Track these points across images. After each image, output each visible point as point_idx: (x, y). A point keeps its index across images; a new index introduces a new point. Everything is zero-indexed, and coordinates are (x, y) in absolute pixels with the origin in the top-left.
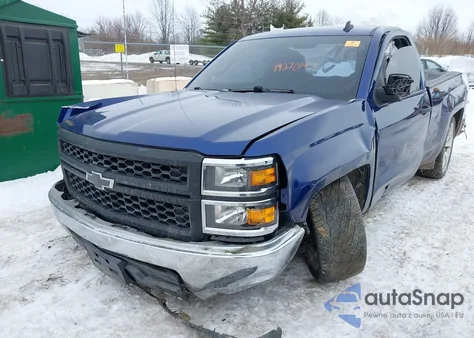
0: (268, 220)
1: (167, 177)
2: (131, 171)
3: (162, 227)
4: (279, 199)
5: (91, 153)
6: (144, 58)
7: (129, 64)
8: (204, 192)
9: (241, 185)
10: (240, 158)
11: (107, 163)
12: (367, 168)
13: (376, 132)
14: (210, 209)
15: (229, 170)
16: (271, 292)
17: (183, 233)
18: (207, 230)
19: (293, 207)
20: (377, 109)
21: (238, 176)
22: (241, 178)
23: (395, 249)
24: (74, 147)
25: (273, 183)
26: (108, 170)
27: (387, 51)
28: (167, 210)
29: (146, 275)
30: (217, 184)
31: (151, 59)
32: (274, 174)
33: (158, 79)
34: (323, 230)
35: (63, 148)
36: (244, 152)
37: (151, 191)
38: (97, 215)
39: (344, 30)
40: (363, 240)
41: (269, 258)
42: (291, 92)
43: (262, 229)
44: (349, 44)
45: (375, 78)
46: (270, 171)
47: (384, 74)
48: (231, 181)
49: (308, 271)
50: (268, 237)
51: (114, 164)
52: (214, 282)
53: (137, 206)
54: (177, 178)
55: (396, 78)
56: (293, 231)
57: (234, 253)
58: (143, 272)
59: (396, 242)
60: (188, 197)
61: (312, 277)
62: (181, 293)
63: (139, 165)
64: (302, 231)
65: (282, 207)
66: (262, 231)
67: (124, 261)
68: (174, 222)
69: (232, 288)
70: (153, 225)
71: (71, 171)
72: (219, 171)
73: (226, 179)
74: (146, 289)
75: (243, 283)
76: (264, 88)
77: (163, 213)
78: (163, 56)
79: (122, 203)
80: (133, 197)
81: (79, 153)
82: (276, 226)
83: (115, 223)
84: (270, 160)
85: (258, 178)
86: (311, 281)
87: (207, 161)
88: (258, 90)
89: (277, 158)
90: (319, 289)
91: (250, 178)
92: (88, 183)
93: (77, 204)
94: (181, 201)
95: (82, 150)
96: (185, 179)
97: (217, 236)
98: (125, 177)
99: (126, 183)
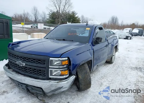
0: (66, 74)
1: (40, 63)
2: (30, 61)
3: (38, 76)
4: (69, 68)
5: (18, 56)
6: (29, 26)
7: (25, 28)
8: (50, 67)
9: (60, 65)
10: (59, 58)
11: (23, 59)
12: (91, 61)
13: (93, 51)
14: (51, 71)
15: (57, 61)
16: (67, 94)
17: (44, 78)
18: (50, 77)
19: (72, 70)
20: (94, 46)
21: (59, 62)
22: (59, 63)
23: (100, 82)
24: (13, 54)
25: (67, 64)
26: (23, 61)
27: (97, 31)
28: (40, 71)
29: (33, 89)
30: (53, 64)
31: (31, 26)
32: (68, 62)
33: (34, 33)
34: (80, 76)
35: (9, 54)
36: (60, 56)
37: (35, 66)
38: (19, 73)
39: (86, 25)
40: (90, 79)
41: (66, 84)
42: (72, 41)
43: (65, 76)
44: (87, 29)
45: (93, 38)
46: (67, 61)
47: (96, 37)
48: (57, 64)
49: (77, 88)
50: (66, 78)
51: (25, 59)
52: (52, 91)
53: (31, 71)
54: (43, 63)
55: (98, 38)
56: (72, 76)
57: (57, 82)
58: (32, 88)
59: (100, 80)
60: (46, 68)
61: (78, 89)
62: (43, 94)
63: (32, 59)
64: (75, 76)
65: (70, 70)
66: (65, 77)
67: (27, 86)
68: (41, 75)
69: (56, 92)
70: (35, 76)
71: (11, 61)
72: (54, 61)
73: (55, 63)
74: (33, 94)
75: (59, 91)
76: (65, 39)
77: (38, 72)
78: (35, 26)
79: (27, 70)
80: (30, 68)
81: (14, 56)
82: (68, 75)
83: (25, 75)
84: (67, 58)
85: (64, 63)
86: (77, 91)
87: (51, 59)
88: (64, 40)
89: (69, 58)
90: (80, 93)
91: (62, 63)
92: (17, 64)
93: (13, 70)
94: (44, 69)
95: (15, 55)
96: (45, 63)
97: (53, 78)
98: (28, 63)
99: (28, 64)
